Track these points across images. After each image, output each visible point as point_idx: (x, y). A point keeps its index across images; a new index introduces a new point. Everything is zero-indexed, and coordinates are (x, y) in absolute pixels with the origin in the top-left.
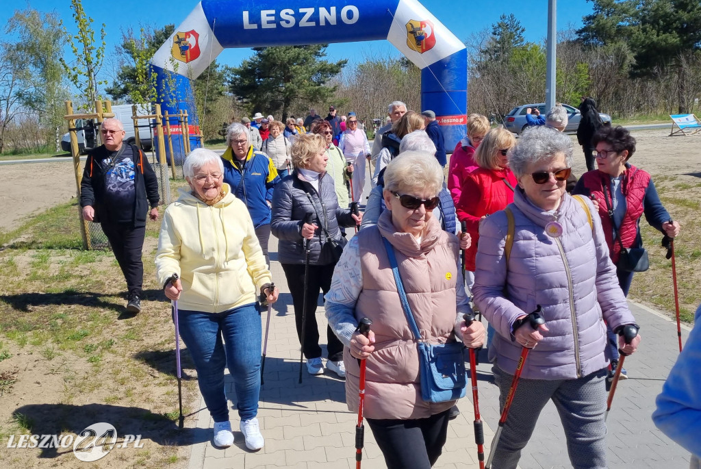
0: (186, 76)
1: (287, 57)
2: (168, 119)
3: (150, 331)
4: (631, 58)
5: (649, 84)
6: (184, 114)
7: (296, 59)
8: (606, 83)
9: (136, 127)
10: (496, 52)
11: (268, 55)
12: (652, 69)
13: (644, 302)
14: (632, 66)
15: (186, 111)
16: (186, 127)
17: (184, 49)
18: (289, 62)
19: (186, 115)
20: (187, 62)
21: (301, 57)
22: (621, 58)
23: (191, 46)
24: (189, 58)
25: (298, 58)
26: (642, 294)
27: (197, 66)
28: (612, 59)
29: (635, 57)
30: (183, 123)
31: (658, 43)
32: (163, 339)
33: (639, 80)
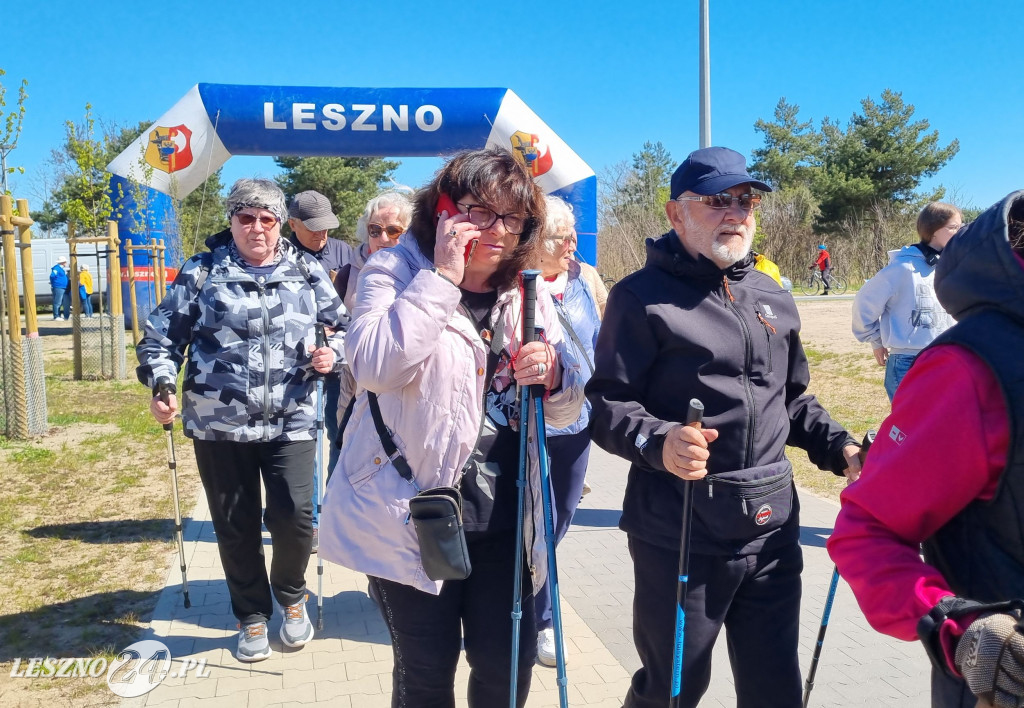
0: (167, 194)
1: (333, 179)
2: (131, 251)
3: (64, 550)
4: (814, 208)
5: (839, 244)
6: (158, 246)
7: (346, 183)
8: (784, 238)
9: (73, 255)
10: (637, 191)
11: (303, 174)
12: (842, 224)
13: (832, 496)
14: (817, 218)
15: (162, 241)
16: (160, 265)
17: (166, 152)
18: (335, 187)
19: (163, 247)
20: (171, 171)
21: (356, 179)
22: (802, 208)
23: (177, 148)
24: (174, 166)
25: (350, 181)
26: (831, 487)
27: (187, 180)
28: (791, 210)
29: (820, 207)
30: (156, 260)
31: (846, 190)
32: (86, 560)
33: (826, 237)
